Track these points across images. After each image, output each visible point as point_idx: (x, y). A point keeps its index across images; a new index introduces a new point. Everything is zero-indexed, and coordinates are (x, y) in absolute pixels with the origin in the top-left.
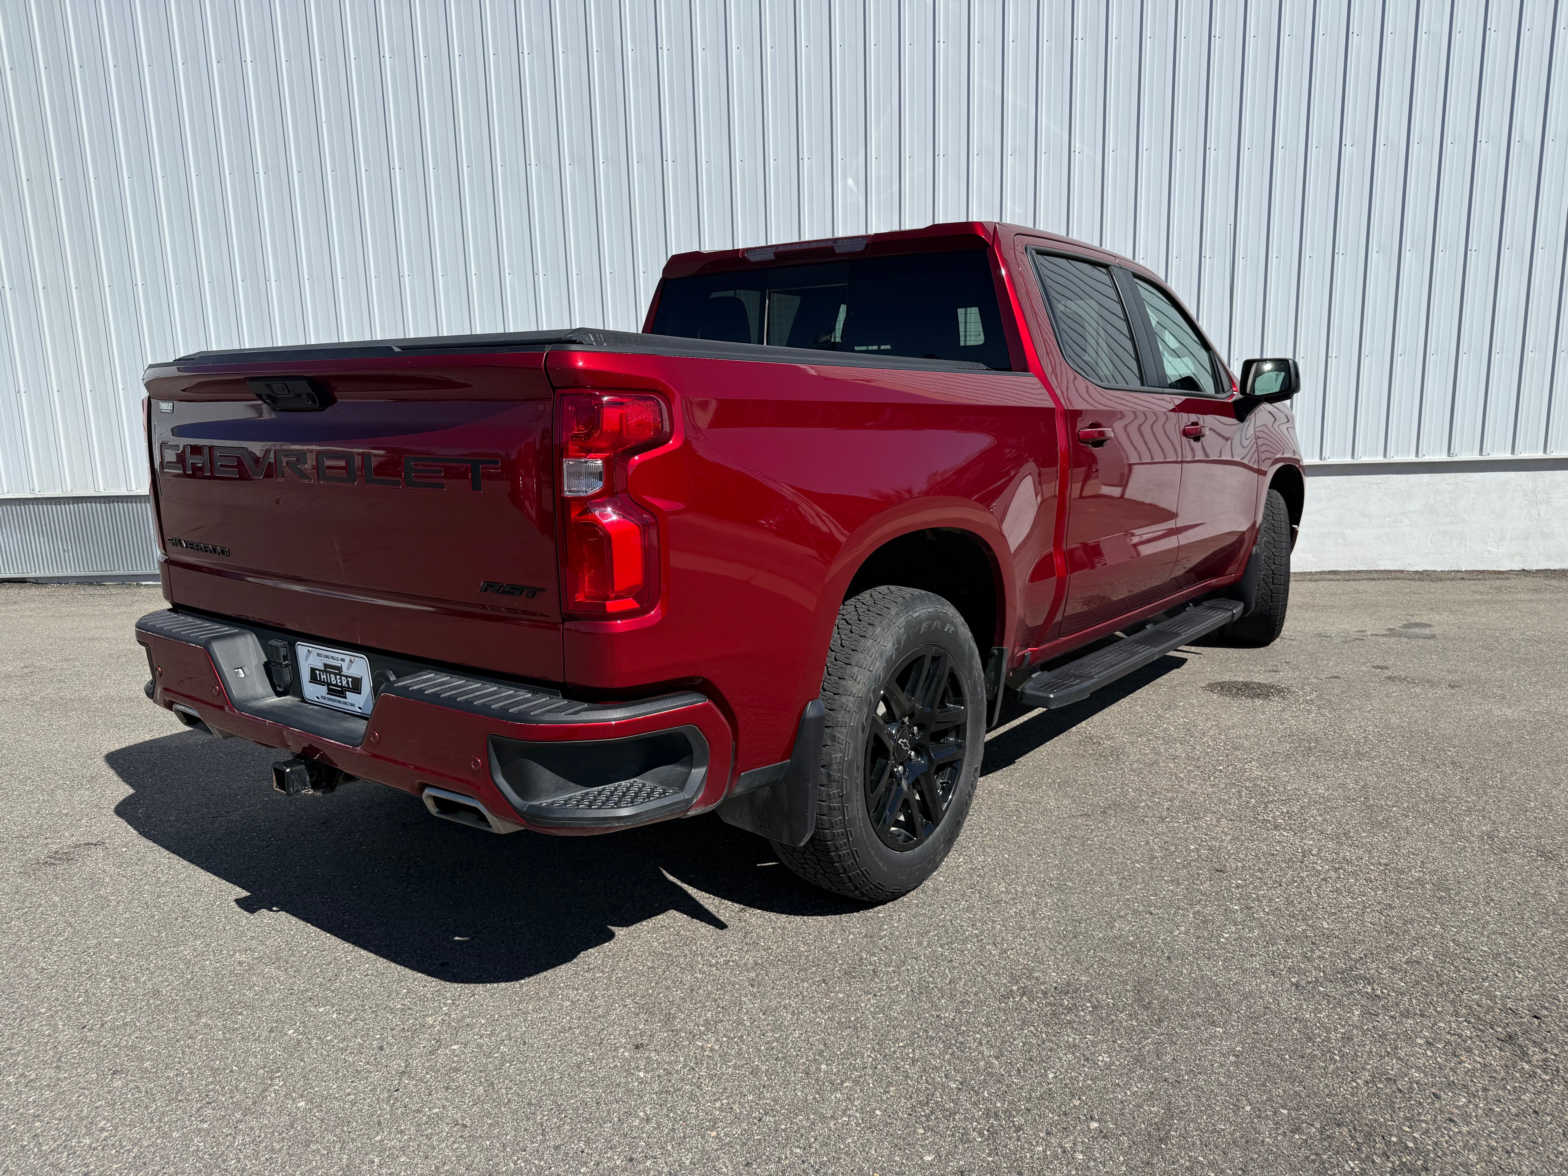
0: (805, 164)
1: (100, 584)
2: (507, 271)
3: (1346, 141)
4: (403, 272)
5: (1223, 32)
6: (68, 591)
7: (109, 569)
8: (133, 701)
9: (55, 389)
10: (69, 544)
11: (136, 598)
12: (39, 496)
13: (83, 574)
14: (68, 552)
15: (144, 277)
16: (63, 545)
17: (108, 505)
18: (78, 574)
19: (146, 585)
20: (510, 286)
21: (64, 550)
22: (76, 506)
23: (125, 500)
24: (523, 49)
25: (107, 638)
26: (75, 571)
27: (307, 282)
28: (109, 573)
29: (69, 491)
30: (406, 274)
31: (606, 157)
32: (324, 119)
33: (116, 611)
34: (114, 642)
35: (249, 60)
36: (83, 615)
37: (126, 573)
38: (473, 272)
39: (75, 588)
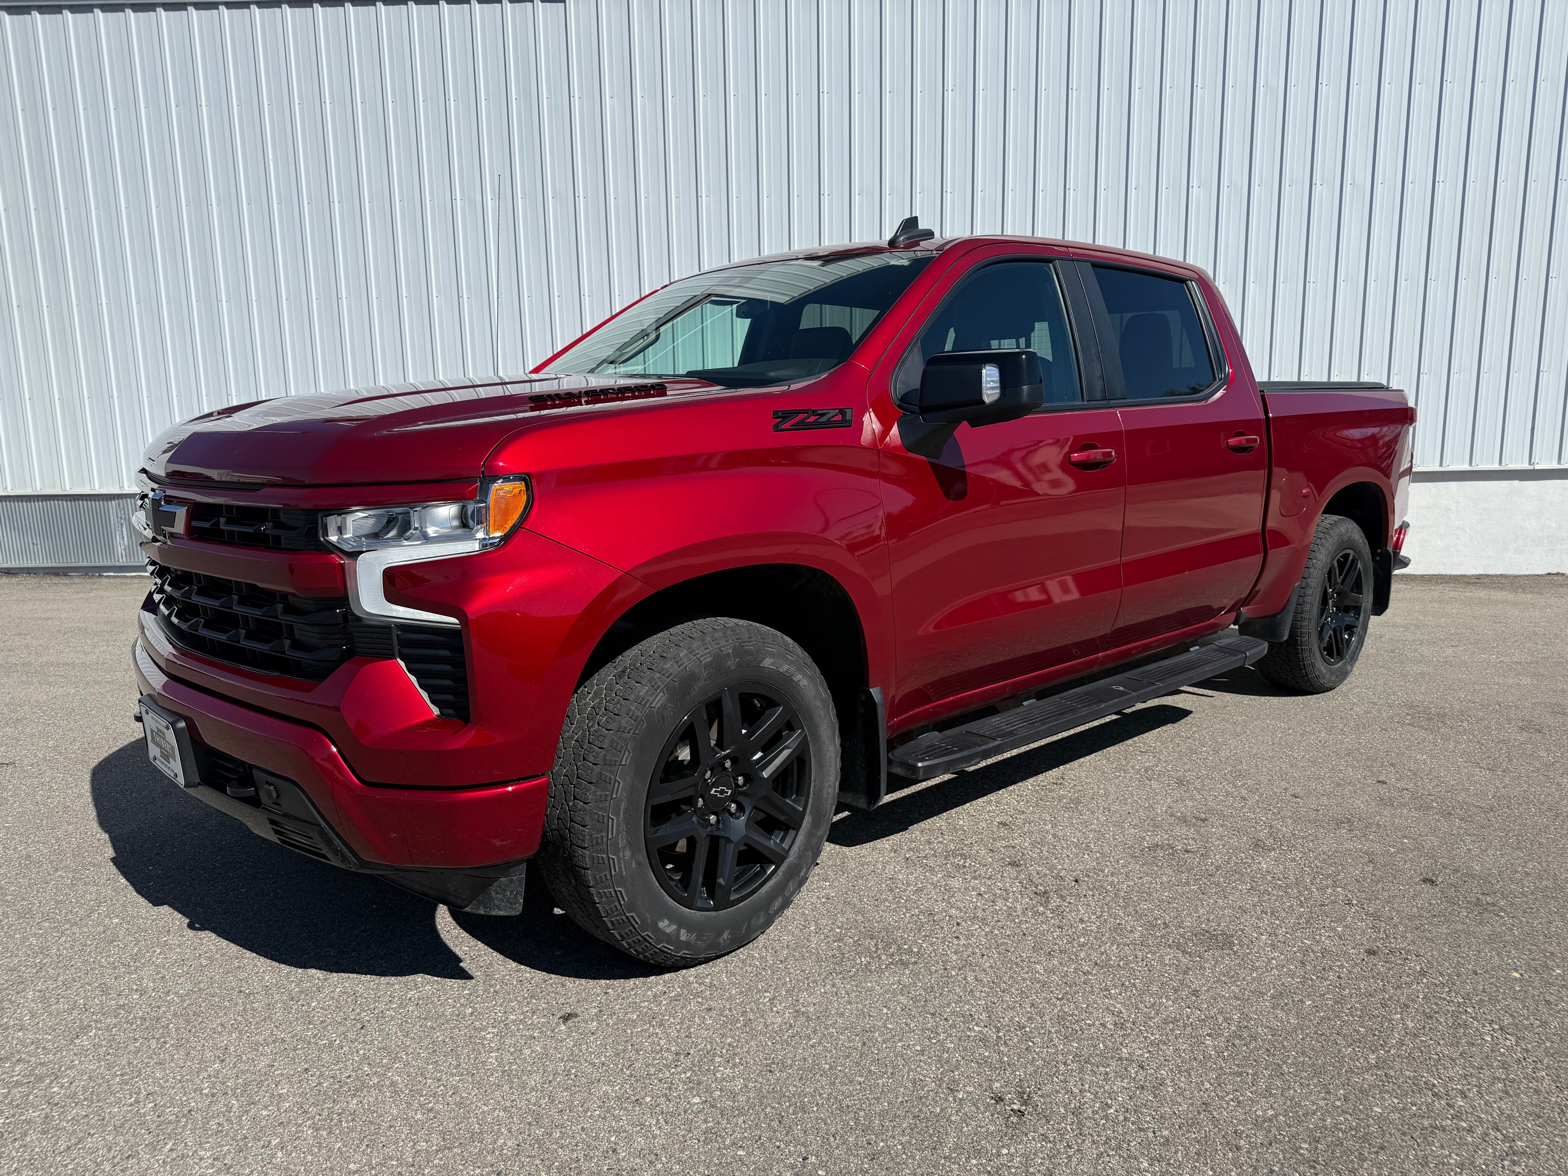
0: (704, 200)
1: (65, 575)
2: (435, 295)
3: (1193, 183)
4: (342, 295)
5: (1079, 85)
6: (36, 580)
7: (73, 561)
8: (69, 665)
9: (27, 397)
10: (38, 537)
11: (95, 587)
12: (11, 494)
13: (50, 565)
14: (37, 545)
15: (108, 298)
16: (32, 539)
17: (73, 503)
18: (45, 565)
19: (107, 576)
20: (437, 308)
21: (33, 544)
22: (44, 503)
23: (88, 498)
24: (449, 97)
25: (61, 618)
26: (43, 562)
27: (254, 303)
28: (74, 565)
29: (38, 489)
30: (344, 296)
31: (524, 194)
32: (271, 157)
33: (75, 596)
34: (65, 621)
35: (204, 104)
36: (44, 600)
37: (89, 564)
38: (404, 295)
39: (42, 578)
